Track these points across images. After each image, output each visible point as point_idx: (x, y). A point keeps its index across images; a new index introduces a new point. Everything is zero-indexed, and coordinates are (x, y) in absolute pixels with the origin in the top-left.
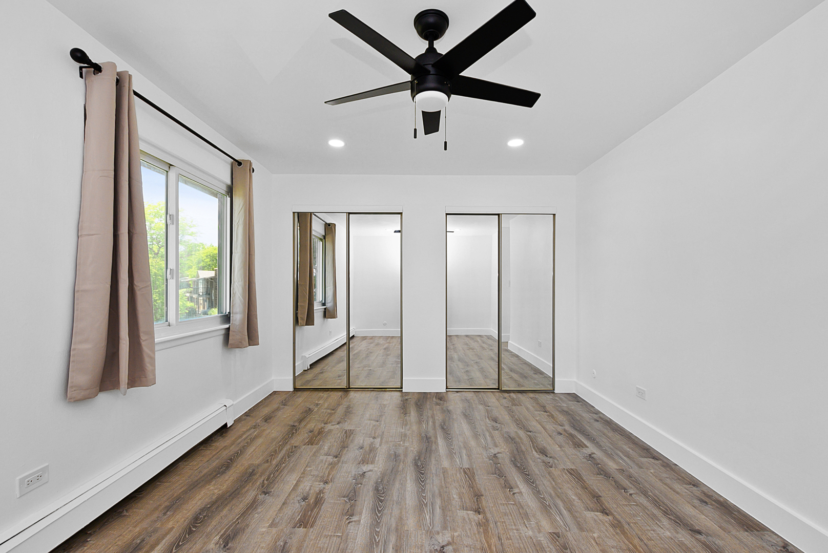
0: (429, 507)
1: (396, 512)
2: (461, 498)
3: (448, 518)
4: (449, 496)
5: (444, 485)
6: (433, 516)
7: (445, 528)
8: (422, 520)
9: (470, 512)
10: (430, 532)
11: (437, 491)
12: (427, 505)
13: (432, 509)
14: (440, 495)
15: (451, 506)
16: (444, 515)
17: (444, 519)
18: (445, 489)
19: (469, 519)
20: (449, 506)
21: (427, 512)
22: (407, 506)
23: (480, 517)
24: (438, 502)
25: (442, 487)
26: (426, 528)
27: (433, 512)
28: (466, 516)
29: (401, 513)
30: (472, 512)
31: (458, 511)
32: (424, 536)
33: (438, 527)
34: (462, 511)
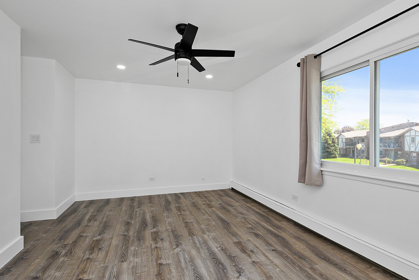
0: (187, 261)
1: (203, 255)
2: (170, 270)
3: (176, 258)
4: (178, 270)
5: (182, 277)
6: (184, 257)
7: (177, 254)
8: (189, 254)
9: (165, 263)
10: (184, 251)
11: (185, 271)
12: (189, 262)
13: (186, 261)
14: (183, 269)
15: (175, 264)
16: (179, 259)
17: (178, 257)
18: (181, 274)
19: (166, 260)
20: (176, 264)
21: (187, 258)
22: (199, 259)
23: (159, 262)
24: (183, 265)
25: (183, 276)
26: (186, 252)
27: (185, 259)
28: (167, 260)
29: (200, 255)
30: (164, 263)
31: (171, 262)
32: (186, 249)
33: (181, 253)
34: (169, 263)
